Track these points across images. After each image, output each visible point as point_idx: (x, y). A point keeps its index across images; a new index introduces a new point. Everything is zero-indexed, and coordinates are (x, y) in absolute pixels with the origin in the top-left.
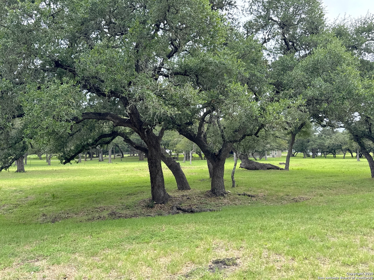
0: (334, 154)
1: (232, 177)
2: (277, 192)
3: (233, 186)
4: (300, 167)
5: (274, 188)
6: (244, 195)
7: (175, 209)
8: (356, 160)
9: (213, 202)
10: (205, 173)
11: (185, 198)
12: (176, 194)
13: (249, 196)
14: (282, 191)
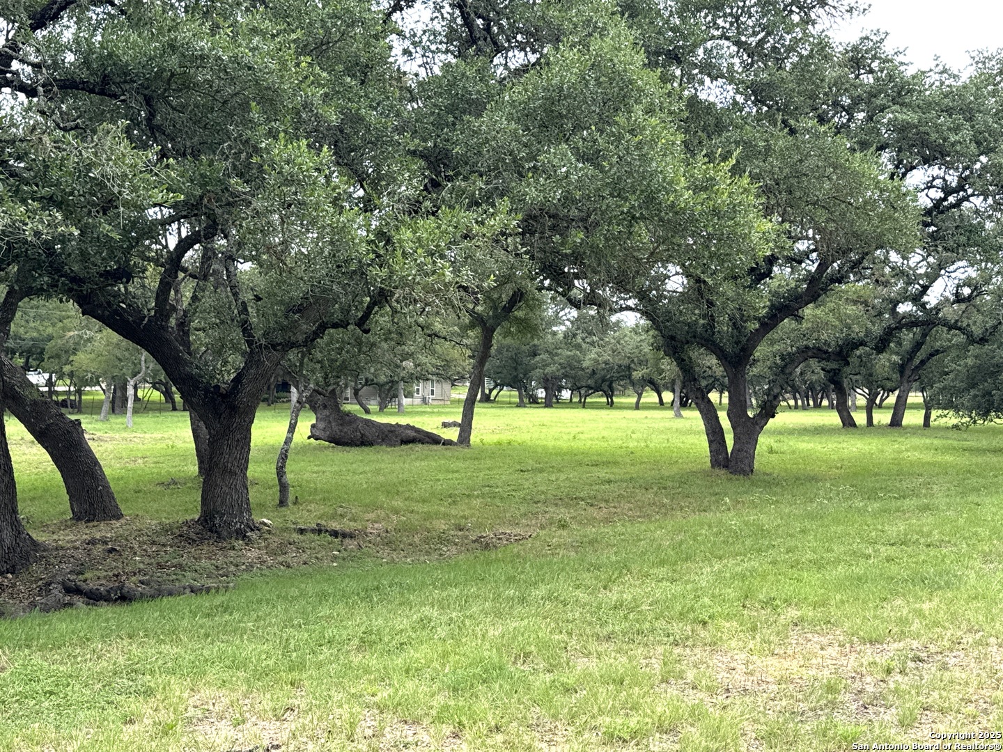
0: (610, 394)
1: (280, 472)
2: (428, 517)
3: (282, 503)
4: (505, 437)
5: (419, 507)
6: (319, 531)
7: (57, 591)
8: (671, 413)
9: (205, 559)
10: (184, 457)
11: (100, 547)
12: (66, 538)
13: (335, 534)
14: (446, 516)
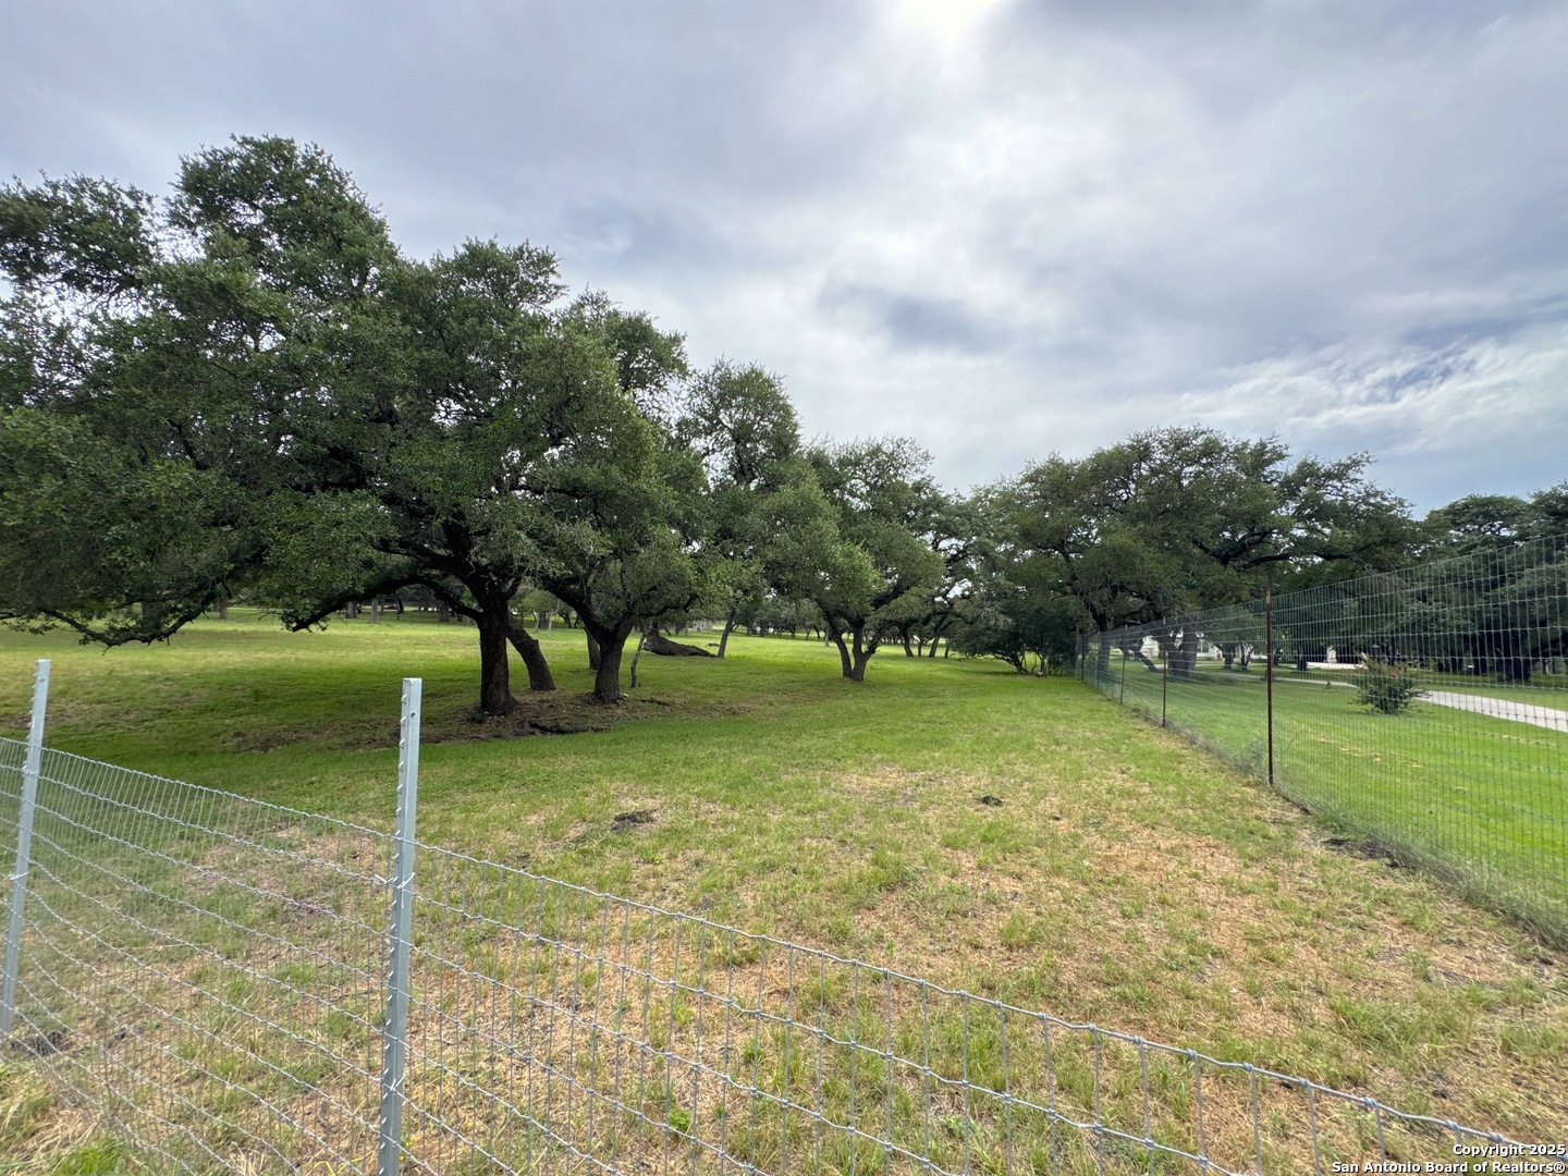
0: (793, 632)
1: (633, 670)
2: (705, 696)
3: (633, 686)
4: (741, 653)
5: (700, 691)
6: (652, 701)
7: (527, 726)
8: (823, 644)
9: (596, 714)
10: (579, 655)
11: (545, 705)
12: (529, 698)
13: (660, 703)
14: (714, 696)
